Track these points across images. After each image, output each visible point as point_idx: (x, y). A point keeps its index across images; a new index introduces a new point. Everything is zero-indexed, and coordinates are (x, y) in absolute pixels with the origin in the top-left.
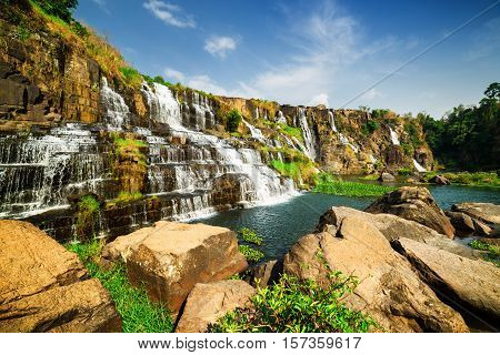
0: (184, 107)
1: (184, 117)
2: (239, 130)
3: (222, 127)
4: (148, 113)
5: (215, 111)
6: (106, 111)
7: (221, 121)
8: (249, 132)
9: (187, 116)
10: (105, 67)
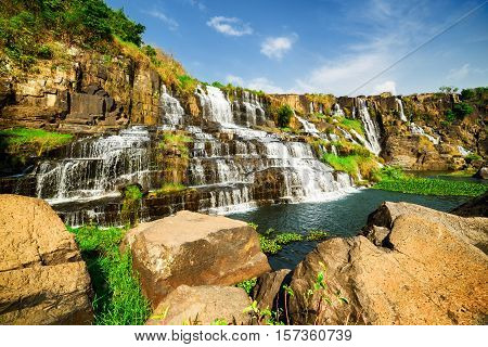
1: (235, 116)
2: (291, 125)
3: (272, 123)
4: (201, 114)
5: (265, 108)
6: (164, 114)
7: (272, 117)
8: (302, 127)
9: (239, 114)
10: (164, 77)
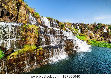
0: (50, 22)
2: (64, 29)
3: (60, 27)
5: (58, 24)
6: (30, 21)
